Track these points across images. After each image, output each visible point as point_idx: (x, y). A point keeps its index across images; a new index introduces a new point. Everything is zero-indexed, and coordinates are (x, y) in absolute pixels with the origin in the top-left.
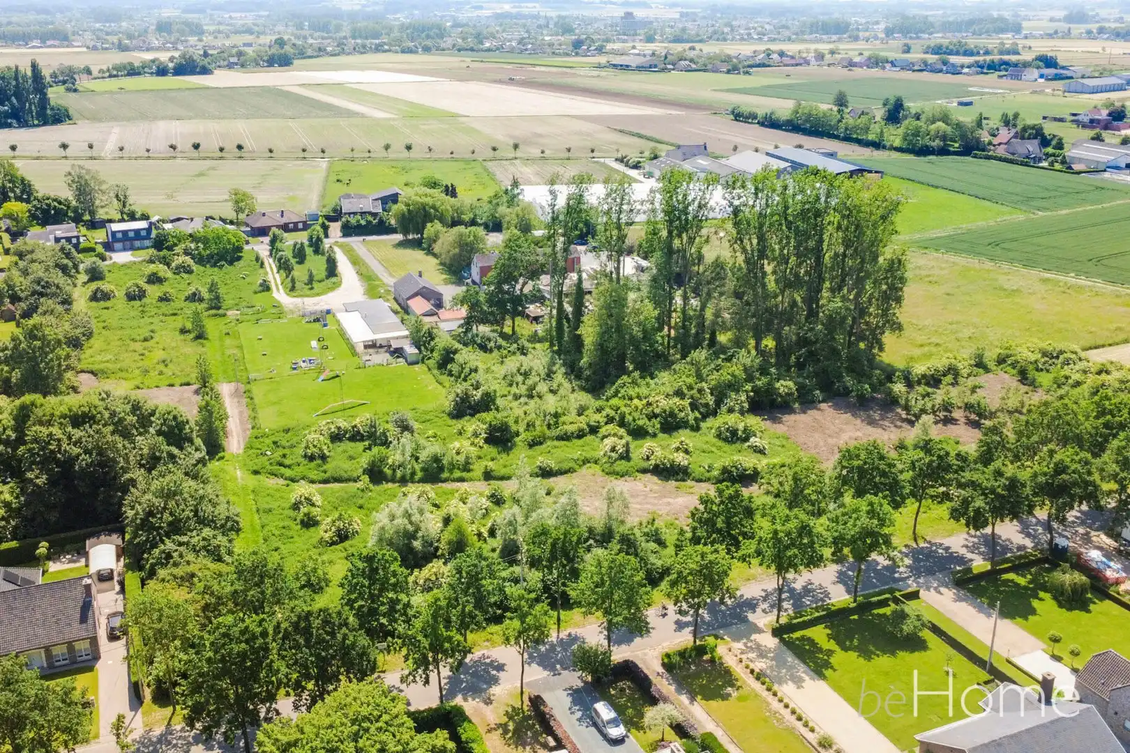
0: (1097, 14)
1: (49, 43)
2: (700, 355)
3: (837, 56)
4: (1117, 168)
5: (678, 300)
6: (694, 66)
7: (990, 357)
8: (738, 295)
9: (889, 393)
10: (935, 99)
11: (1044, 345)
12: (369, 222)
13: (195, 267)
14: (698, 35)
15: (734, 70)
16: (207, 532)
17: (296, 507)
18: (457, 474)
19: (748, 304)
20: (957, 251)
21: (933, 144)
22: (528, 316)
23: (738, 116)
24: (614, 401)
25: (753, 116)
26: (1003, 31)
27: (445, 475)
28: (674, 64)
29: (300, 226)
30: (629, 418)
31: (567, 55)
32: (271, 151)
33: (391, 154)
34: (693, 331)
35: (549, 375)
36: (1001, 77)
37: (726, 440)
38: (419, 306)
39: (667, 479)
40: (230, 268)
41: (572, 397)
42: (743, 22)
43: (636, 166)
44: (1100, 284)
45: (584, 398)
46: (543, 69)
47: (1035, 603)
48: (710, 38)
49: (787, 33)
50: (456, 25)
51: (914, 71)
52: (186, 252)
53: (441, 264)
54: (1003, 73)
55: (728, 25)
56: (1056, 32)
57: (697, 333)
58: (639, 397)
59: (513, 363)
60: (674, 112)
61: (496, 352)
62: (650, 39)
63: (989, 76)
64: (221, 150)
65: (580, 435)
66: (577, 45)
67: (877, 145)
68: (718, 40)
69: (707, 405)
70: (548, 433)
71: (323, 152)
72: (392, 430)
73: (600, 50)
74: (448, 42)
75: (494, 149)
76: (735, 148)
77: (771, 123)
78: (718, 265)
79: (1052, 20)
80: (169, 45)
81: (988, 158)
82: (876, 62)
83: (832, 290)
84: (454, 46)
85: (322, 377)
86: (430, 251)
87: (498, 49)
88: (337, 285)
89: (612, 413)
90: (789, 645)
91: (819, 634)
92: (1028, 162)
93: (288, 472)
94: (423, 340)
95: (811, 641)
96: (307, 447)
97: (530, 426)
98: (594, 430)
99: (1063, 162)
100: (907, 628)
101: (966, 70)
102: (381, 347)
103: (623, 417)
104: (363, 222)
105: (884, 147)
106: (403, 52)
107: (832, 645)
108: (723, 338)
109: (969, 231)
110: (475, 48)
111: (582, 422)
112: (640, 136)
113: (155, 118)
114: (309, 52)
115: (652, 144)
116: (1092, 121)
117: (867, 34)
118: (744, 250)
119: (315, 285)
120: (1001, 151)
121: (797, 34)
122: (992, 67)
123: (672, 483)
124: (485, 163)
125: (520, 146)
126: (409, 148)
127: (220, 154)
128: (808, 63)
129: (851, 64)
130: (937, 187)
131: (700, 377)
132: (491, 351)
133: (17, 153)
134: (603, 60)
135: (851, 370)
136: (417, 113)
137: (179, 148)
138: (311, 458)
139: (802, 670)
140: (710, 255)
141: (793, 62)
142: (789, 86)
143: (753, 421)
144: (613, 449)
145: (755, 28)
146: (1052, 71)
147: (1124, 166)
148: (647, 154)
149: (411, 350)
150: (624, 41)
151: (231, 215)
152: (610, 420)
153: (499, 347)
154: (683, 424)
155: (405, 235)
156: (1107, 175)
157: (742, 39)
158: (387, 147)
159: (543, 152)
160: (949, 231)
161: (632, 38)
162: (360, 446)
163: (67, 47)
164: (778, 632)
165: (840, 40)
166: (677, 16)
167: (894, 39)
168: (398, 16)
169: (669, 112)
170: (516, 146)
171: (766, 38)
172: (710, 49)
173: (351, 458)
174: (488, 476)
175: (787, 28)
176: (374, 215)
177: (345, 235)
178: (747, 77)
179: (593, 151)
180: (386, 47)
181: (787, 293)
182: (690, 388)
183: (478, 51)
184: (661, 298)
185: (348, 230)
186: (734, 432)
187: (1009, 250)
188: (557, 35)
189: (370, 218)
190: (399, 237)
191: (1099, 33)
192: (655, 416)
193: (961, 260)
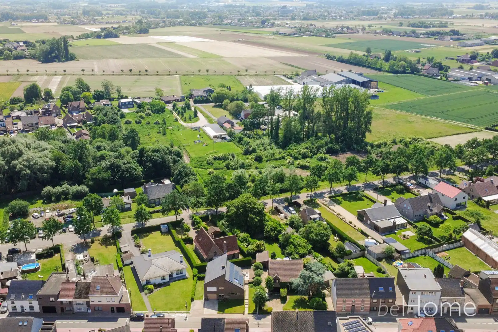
0: (489, 5)
1: (40, 20)
2: (313, 138)
3: (372, 28)
4: (464, 79)
5: (307, 124)
6: (312, 34)
7: (398, 140)
8: (325, 122)
9: (366, 149)
10: (406, 50)
11: (414, 137)
12: (203, 99)
13: (152, 114)
14: (314, 17)
15: (328, 36)
16: (193, 176)
17: (209, 174)
18: (248, 168)
19: (327, 125)
20: (398, 109)
21: (400, 70)
22: (261, 129)
23: (329, 57)
24: (289, 151)
25: (334, 57)
26: (444, 15)
27: (246, 168)
28: (304, 33)
29: (180, 100)
30: (293, 155)
31: (259, 27)
32: (158, 72)
33: (201, 73)
34: (311, 132)
35: (270, 145)
36: (435, 39)
37: (319, 160)
38: (227, 126)
39: (304, 169)
40: (163, 114)
41: (277, 150)
42: (334, 9)
43: (291, 78)
44: (440, 120)
45: (281, 150)
46: (251, 35)
47: (392, 193)
48: (319, 18)
49: (352, 15)
50: (209, 11)
51: (401, 36)
52: (148, 109)
53: (229, 113)
54: (436, 37)
55: (326, 11)
56: (467, 15)
57: (312, 133)
58: (296, 149)
59: (258, 142)
60: (305, 55)
61: (253, 139)
62: (293, 19)
63: (431, 38)
64: (140, 72)
65: (280, 159)
66: (263, 22)
67: (379, 70)
68: (322, 19)
69: (314, 152)
70: (271, 158)
71: (176, 72)
72: (230, 157)
73: (273, 25)
74: (207, 20)
75: (239, 71)
76: (327, 71)
77: (341, 60)
78: (319, 114)
79: (469, 8)
80: (92, 22)
81: (419, 75)
82: (386, 32)
83: (351, 121)
84: (212, 22)
85: (204, 145)
86: (225, 109)
87: (230, 24)
88: (198, 119)
89: (288, 154)
90: (333, 200)
91: (340, 198)
92: (433, 76)
93: (204, 167)
94: (231, 135)
95: (337, 199)
96: (208, 161)
97: (266, 157)
98: (284, 158)
99: (446, 77)
100: (359, 196)
101: (421, 36)
102: (218, 137)
103: (291, 154)
104: (201, 99)
105: (382, 70)
106: (191, 25)
107: (343, 200)
108: (319, 134)
109: (404, 102)
110: (221, 23)
111: (280, 156)
112: (291, 66)
113: (107, 58)
114: (153, 26)
115: (297, 69)
116: (463, 60)
117: (386, 16)
118: (326, 109)
119: (192, 119)
120: (424, 72)
121: (356, 16)
122: (433, 34)
123: (305, 170)
124: (236, 77)
125: (248, 70)
126: (207, 71)
127: (139, 73)
128: (358, 32)
129: (376, 33)
130: (397, 87)
131: (313, 144)
132: (251, 138)
133: (66, 73)
134: (274, 30)
135: (355, 143)
136: (206, 56)
137: (124, 71)
138: (209, 164)
139: (335, 204)
140: (316, 110)
141: (352, 31)
142: (350, 43)
143: (327, 156)
144: (289, 162)
145: (338, 13)
146: (456, 37)
147: (467, 78)
148: (294, 73)
149: (228, 138)
150: (283, 20)
151: (156, 97)
152: (288, 155)
153: (254, 137)
154: (308, 157)
155: (215, 103)
156: (460, 82)
157: (333, 18)
158: (199, 71)
159: (256, 72)
160: (397, 102)
161: (285, 18)
162: (221, 162)
163: (48, 22)
164: (330, 197)
165: (374, 19)
166: (305, 6)
167: (398, 18)
168: (183, 6)
169: (302, 55)
170: (247, 71)
171: (343, 18)
172: (319, 24)
173: (219, 164)
174: (257, 168)
175: (352, 12)
176: (205, 97)
177: (195, 103)
178: (333, 39)
179: (274, 72)
180: (183, 23)
181: (338, 121)
182: (310, 147)
183: (222, 25)
184: (302, 123)
185: (196, 102)
186: (322, 158)
187: (415, 109)
188: (254, 16)
189: (203, 98)
190: (213, 104)
191: (486, 16)
192: (300, 154)
193: (398, 112)
